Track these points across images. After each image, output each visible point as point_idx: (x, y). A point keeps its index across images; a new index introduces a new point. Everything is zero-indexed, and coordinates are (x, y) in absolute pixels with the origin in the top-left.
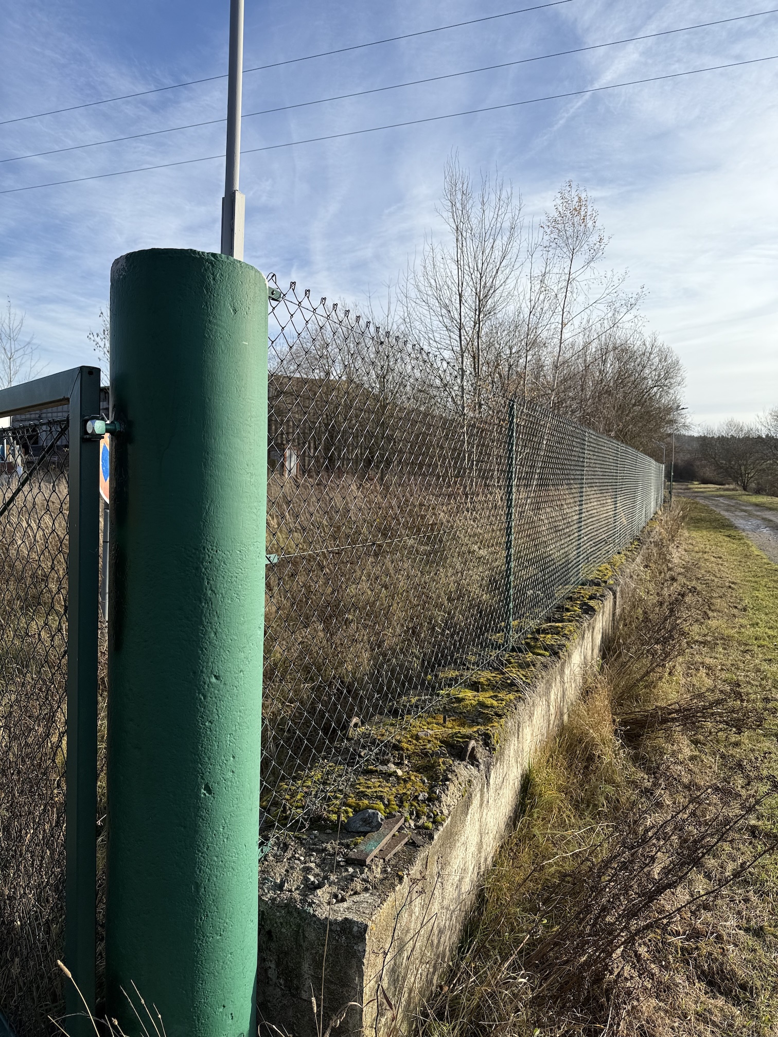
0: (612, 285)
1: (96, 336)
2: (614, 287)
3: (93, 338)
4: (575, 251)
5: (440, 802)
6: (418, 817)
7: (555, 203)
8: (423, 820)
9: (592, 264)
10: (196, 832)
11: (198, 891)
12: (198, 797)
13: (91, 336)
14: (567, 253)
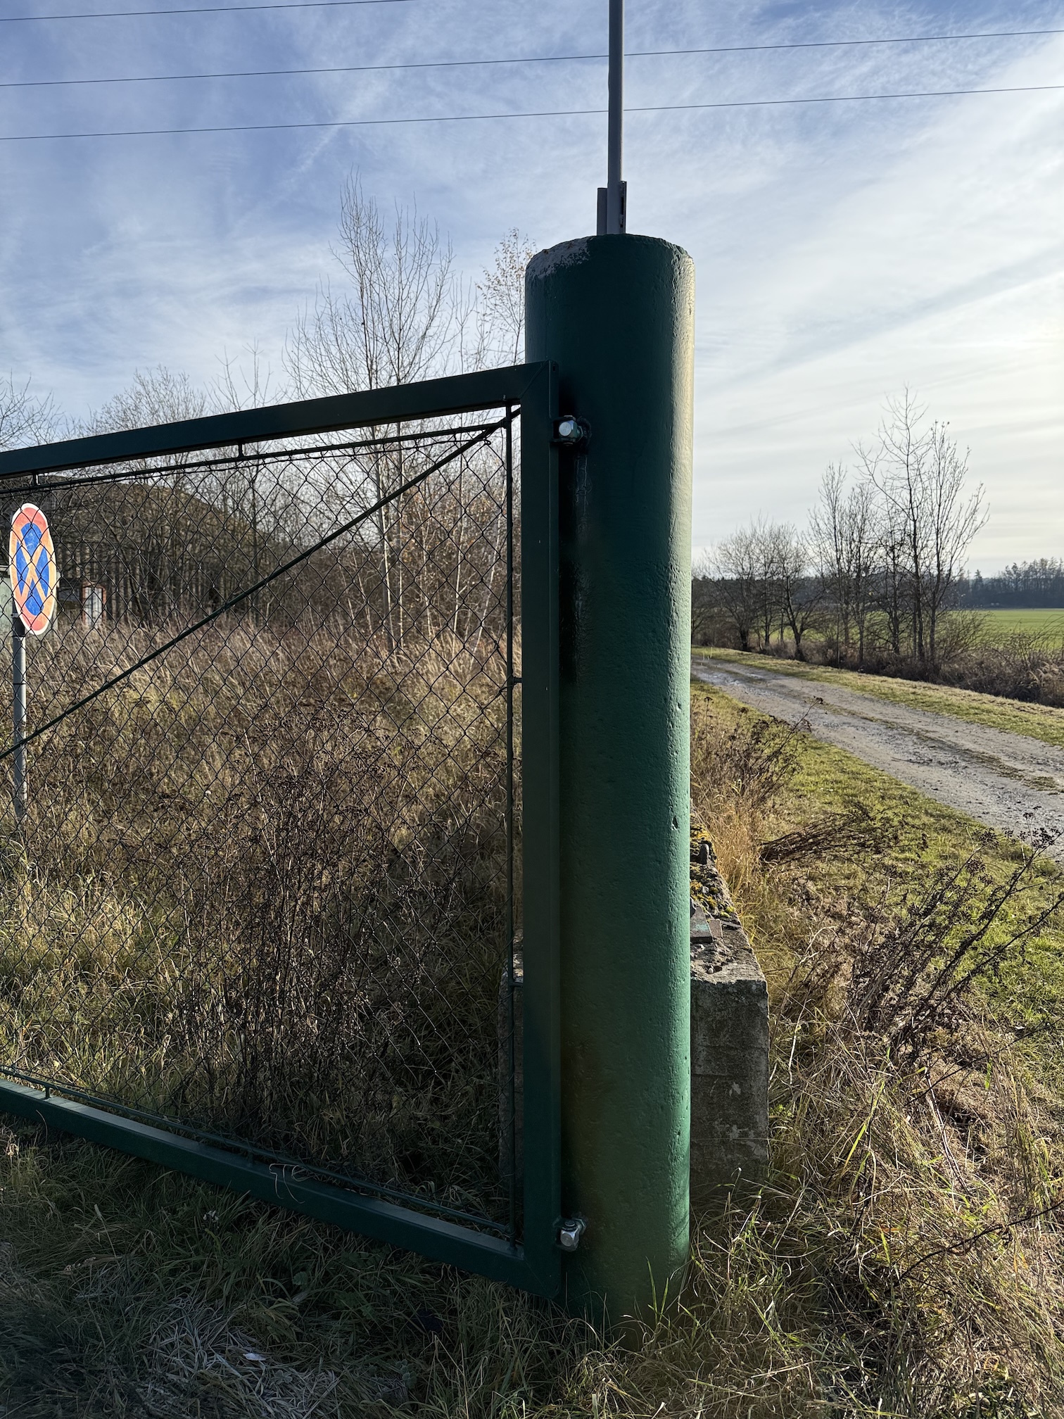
7: (496, 257)
10: (669, 867)
11: (671, 931)
12: (669, 831)
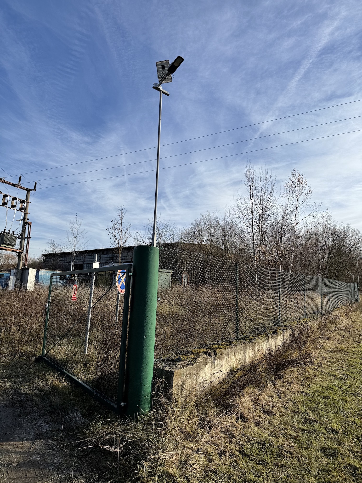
0: (315, 208)
1: (109, 229)
2: (316, 209)
3: (108, 230)
4: (299, 195)
5: (197, 359)
6: (191, 361)
7: (289, 177)
8: (192, 362)
9: (307, 200)
10: (143, 344)
12: (144, 338)
13: (108, 229)
14: (296, 196)
